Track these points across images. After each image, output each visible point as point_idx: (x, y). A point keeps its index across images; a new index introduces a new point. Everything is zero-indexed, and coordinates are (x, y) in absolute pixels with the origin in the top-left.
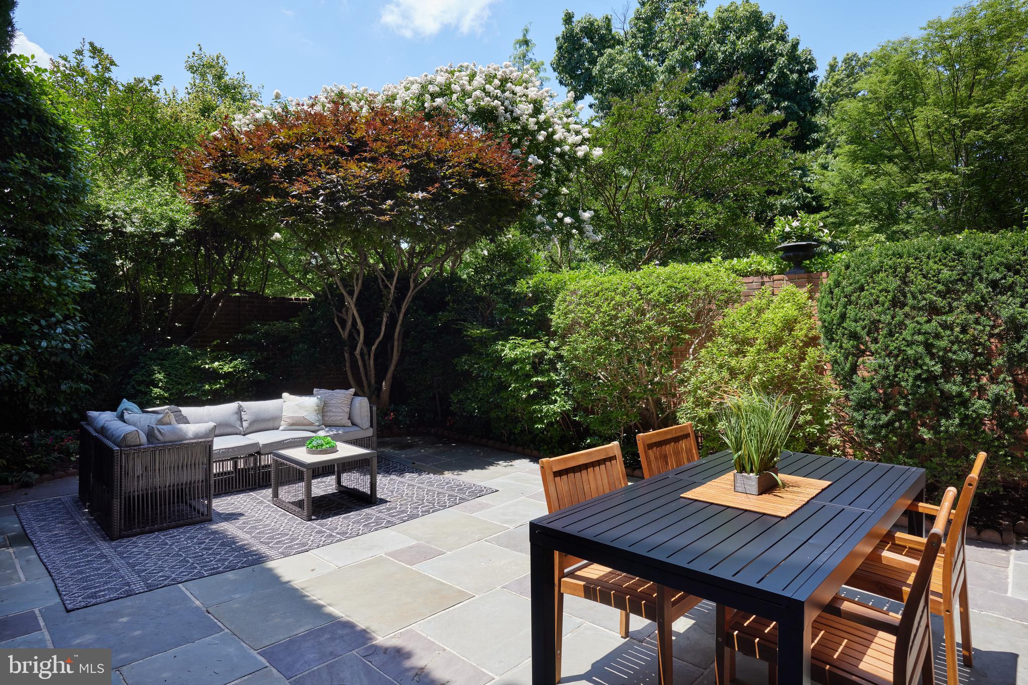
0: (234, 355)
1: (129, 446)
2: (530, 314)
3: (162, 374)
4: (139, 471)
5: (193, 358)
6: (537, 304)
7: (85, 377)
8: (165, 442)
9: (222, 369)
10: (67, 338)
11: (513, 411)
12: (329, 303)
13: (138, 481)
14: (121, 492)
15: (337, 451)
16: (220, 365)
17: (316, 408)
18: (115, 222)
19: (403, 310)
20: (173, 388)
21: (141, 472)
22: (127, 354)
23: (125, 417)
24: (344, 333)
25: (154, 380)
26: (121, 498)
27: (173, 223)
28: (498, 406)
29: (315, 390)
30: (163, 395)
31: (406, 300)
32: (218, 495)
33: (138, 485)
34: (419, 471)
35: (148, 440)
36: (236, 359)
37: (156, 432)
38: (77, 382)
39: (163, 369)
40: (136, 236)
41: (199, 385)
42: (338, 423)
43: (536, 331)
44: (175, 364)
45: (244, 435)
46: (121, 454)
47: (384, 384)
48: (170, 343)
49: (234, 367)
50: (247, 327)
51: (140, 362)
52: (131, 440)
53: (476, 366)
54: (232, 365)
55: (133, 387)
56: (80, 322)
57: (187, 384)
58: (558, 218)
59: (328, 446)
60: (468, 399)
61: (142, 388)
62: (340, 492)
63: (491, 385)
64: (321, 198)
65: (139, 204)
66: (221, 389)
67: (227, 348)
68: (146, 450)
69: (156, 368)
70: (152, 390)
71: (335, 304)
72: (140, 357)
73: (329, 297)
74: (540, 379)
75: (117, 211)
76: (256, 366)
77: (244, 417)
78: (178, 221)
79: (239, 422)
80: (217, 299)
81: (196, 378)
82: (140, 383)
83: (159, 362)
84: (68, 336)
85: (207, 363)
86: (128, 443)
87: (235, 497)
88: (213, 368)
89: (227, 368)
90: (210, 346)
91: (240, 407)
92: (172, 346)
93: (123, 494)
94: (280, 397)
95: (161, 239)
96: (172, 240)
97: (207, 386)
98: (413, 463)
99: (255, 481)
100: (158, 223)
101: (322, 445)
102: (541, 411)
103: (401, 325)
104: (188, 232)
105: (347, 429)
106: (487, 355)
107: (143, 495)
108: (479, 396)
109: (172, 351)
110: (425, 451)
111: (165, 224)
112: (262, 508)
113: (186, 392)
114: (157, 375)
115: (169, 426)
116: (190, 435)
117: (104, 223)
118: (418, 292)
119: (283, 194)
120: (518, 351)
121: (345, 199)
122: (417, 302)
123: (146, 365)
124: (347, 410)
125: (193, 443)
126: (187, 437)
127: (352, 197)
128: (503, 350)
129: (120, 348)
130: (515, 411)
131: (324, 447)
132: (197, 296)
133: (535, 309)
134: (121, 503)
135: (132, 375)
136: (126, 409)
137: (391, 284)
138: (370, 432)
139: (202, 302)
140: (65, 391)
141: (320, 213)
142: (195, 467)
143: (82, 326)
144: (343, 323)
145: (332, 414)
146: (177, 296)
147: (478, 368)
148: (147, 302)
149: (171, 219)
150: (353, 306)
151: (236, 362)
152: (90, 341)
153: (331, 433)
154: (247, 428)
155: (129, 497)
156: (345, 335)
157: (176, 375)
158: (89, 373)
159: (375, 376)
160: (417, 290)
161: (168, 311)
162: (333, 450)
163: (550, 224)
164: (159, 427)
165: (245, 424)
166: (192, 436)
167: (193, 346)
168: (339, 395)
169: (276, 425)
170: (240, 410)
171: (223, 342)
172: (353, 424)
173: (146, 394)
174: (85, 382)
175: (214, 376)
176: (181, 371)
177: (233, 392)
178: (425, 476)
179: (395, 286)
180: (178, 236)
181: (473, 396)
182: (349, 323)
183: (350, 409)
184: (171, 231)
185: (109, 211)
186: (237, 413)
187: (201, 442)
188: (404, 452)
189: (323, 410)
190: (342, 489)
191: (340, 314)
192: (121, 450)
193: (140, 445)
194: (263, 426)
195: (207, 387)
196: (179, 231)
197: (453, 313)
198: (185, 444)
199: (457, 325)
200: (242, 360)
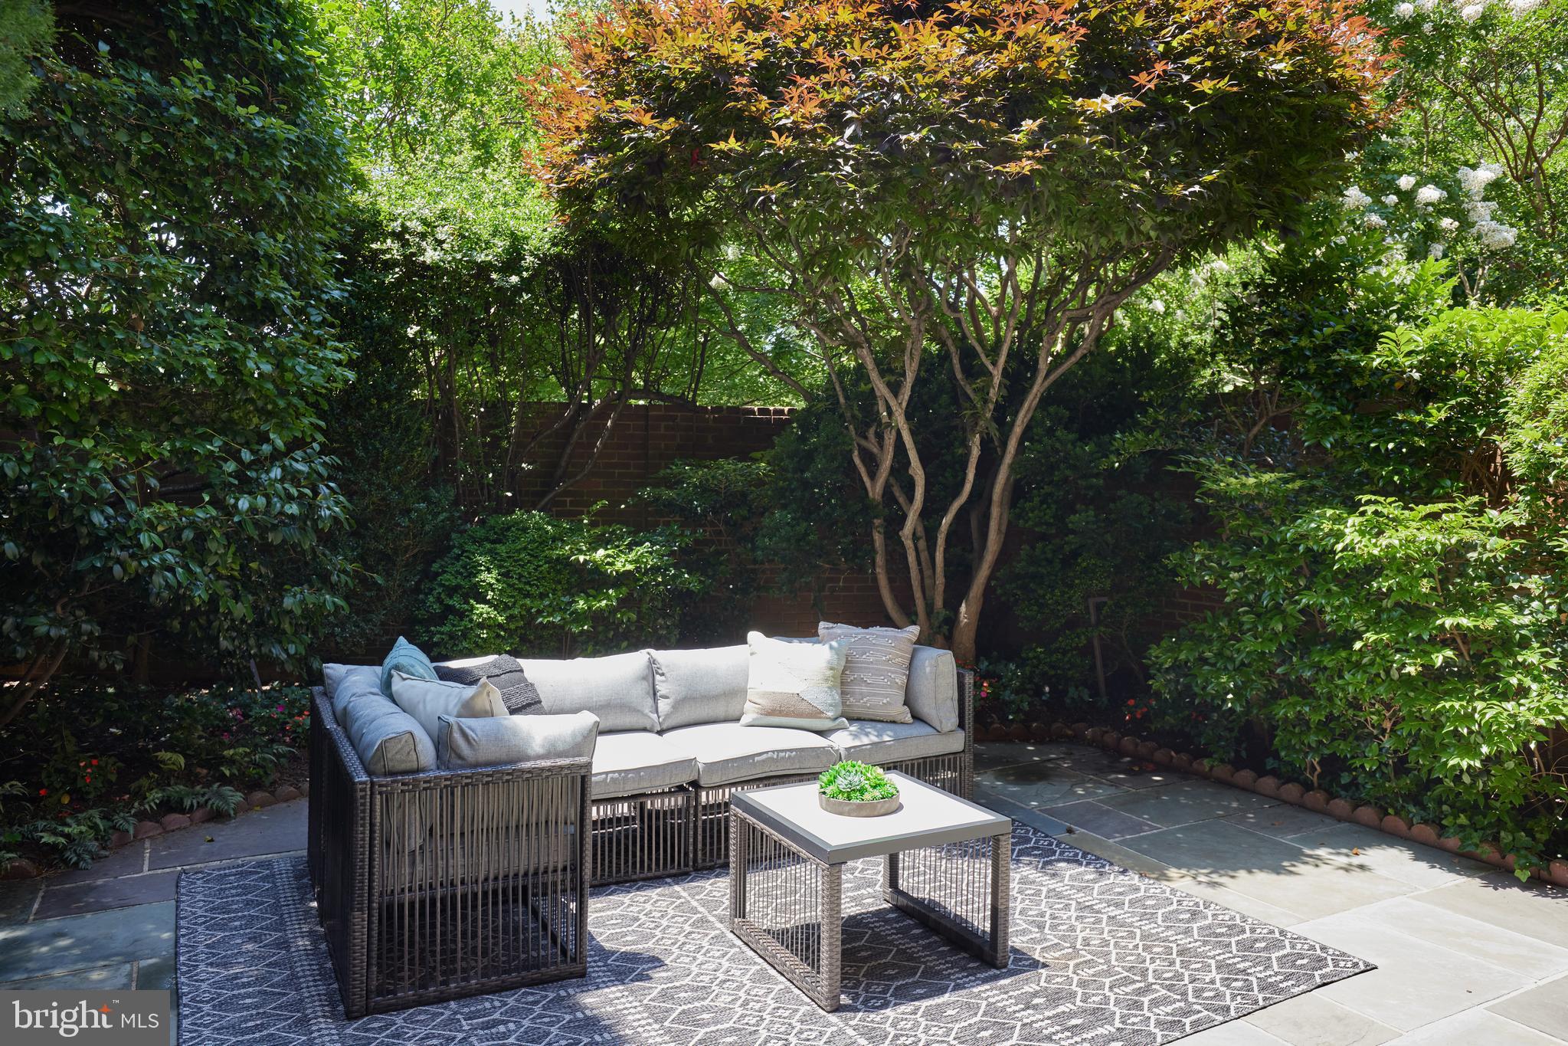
0: (635, 533)
1: (392, 774)
2: (1419, 429)
3: (495, 573)
4: (415, 839)
5: (554, 539)
6: (1444, 401)
7: (334, 578)
8: (476, 765)
9: (611, 564)
10: (294, 491)
11: (1355, 705)
12: (842, 416)
13: (413, 864)
14: (370, 894)
15: (900, 807)
16: (608, 556)
17: (829, 673)
18: (405, 244)
19: (1018, 430)
20: (514, 604)
21: (419, 842)
22: (427, 528)
23: (394, 688)
24: (873, 486)
25: (476, 585)
26: (370, 908)
27: (517, 244)
28: (1304, 691)
29: (822, 625)
30: (495, 619)
31: (1026, 405)
32: (602, 887)
33: (412, 874)
34: (1096, 859)
35: (438, 757)
36: (640, 544)
37: (457, 735)
38: (319, 590)
39: (497, 560)
40: (446, 272)
41: (566, 599)
42: (880, 713)
43: (1434, 480)
44: (519, 551)
45: (660, 733)
46: (372, 794)
47: (963, 608)
48: (511, 506)
49: (636, 561)
50: (662, 473)
51: (454, 546)
52: (397, 759)
53: (1234, 575)
54: (632, 556)
55: (439, 600)
56: (321, 453)
57: (542, 596)
58: (1398, 192)
59: (877, 793)
60: (1204, 661)
61: (455, 602)
62: (897, 908)
63: (1280, 627)
64: (849, 132)
65: (449, 202)
66: (612, 611)
67: (622, 518)
68: (431, 785)
69: (482, 559)
70: (473, 608)
71: (853, 416)
72: (454, 536)
73: (842, 400)
74: (1465, 622)
75: (410, 219)
76: (684, 558)
77: (662, 688)
78: (527, 238)
79: (650, 701)
80: (603, 412)
81: (559, 582)
82: (452, 591)
83: (488, 546)
84: (298, 485)
85: (581, 552)
86: (391, 765)
87: (640, 896)
88: (595, 562)
89: (623, 564)
90: (589, 513)
91: (652, 662)
92: (513, 512)
93: (376, 898)
94: (743, 641)
95: (494, 276)
96: (514, 279)
97: (581, 602)
98: (1070, 831)
99: (686, 854)
100: (487, 243)
101: (862, 791)
102: (1469, 717)
103: (1011, 467)
104: (545, 260)
105: (903, 731)
106: (1272, 547)
107: (422, 902)
108: (1239, 659)
109: (516, 523)
110: (1088, 794)
111: (501, 244)
112: (705, 943)
113: (539, 612)
114: (484, 576)
115: (489, 720)
116: (537, 746)
117: (384, 247)
118: (1055, 382)
119: (755, 128)
120: (1392, 538)
121: (911, 127)
122: (1052, 409)
123: (464, 551)
124: (901, 680)
125: (542, 769)
126: (531, 752)
127: (928, 119)
128: (1340, 536)
129: (414, 515)
130: (1360, 708)
131: (867, 796)
132: (564, 406)
133: (1437, 414)
134: (370, 922)
135: (437, 574)
136: (397, 668)
137: (994, 363)
138: (957, 742)
139: (574, 419)
140: (291, 611)
141: (848, 169)
142: (547, 832)
143: (324, 464)
144: (871, 462)
145: (864, 689)
146: (525, 406)
147: (1241, 580)
148: (468, 418)
149: (512, 233)
150: (900, 420)
151: (641, 550)
152: (342, 498)
153: (865, 740)
154: (667, 716)
155: (390, 906)
156: (875, 490)
157: (521, 576)
158: (344, 572)
159: (945, 591)
160: (1052, 378)
161: (508, 438)
162: (890, 805)
163: (1379, 207)
164: (466, 722)
165: (664, 706)
166: (540, 751)
167: (556, 511)
168: (883, 641)
169: (733, 711)
170: (652, 671)
171: (615, 504)
172: (917, 717)
173: (462, 615)
174: (333, 589)
175: (594, 580)
176: (531, 568)
177: (634, 617)
178: (1116, 880)
179: (1005, 369)
180: (527, 270)
181: (1219, 654)
182: (887, 461)
183: (909, 677)
184: (512, 262)
185: (396, 220)
186: (644, 678)
187: (561, 768)
188: (1032, 789)
189: (844, 677)
190: (903, 901)
191: (863, 443)
192: (372, 784)
193: (418, 771)
194: (703, 712)
195: (581, 604)
196: (529, 259)
197: (1157, 433)
198: (523, 771)
199: (1178, 464)
200: (653, 544)
